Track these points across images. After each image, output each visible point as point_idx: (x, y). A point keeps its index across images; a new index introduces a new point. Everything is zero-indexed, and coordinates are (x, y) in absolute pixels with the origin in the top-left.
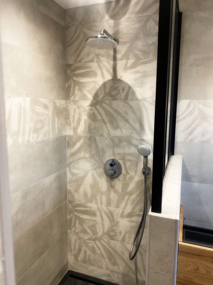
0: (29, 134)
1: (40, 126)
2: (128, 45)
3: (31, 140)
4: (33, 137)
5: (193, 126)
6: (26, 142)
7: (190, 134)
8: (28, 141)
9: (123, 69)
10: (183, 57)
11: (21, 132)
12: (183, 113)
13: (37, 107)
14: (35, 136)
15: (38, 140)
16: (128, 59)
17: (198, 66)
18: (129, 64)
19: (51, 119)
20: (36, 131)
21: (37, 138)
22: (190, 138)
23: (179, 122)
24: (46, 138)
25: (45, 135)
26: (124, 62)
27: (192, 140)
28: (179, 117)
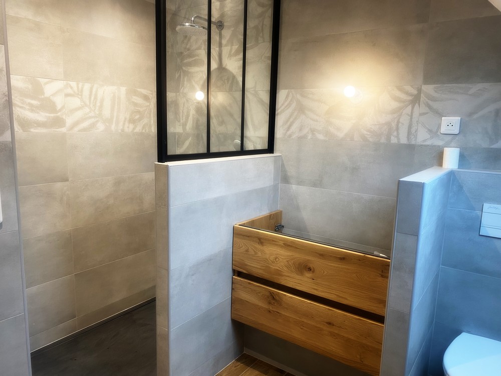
0: (124, 124)
1: (137, 117)
2: (233, 29)
3: (126, 130)
4: (128, 127)
5: (291, 120)
6: (120, 131)
7: (289, 128)
8: (123, 130)
9: (227, 56)
10: (282, 41)
11: (115, 119)
12: (282, 105)
13: (134, 97)
14: (131, 126)
15: (135, 131)
16: (232, 45)
17: (296, 51)
18: (233, 51)
19: (152, 111)
20: (132, 121)
21: (134, 129)
22: (289, 133)
23: (279, 116)
24: (145, 131)
25: (144, 127)
26: (229, 48)
27: (290, 136)
28: (278, 110)
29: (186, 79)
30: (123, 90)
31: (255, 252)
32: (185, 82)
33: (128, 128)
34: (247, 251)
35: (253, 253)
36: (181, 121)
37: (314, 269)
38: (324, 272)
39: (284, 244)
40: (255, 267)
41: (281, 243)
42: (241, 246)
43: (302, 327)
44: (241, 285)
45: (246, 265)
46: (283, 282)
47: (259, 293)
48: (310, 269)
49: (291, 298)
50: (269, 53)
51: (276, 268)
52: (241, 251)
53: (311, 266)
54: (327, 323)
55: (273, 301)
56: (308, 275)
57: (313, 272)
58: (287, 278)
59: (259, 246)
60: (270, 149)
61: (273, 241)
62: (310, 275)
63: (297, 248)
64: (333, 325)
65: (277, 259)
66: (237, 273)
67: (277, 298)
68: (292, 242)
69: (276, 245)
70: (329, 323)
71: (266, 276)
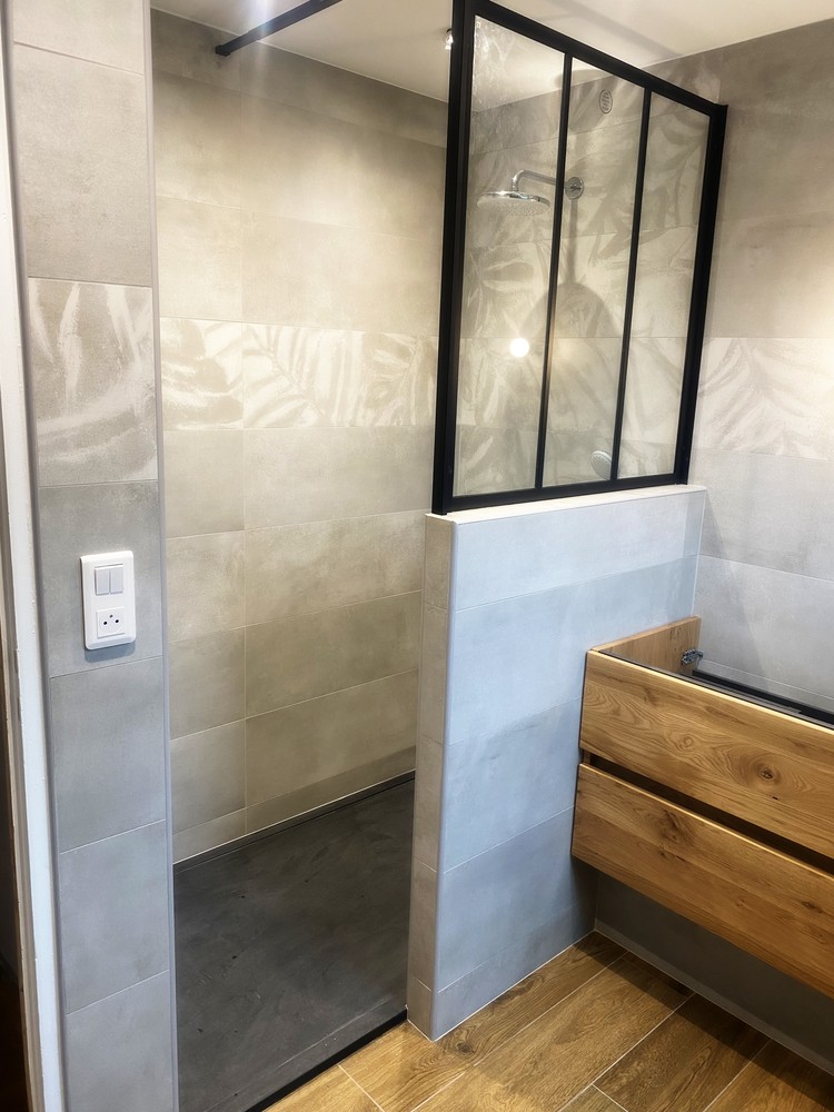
0: (356, 410)
1: (383, 394)
2: (604, 196)
3: (360, 422)
4: (364, 417)
5: (737, 408)
6: (347, 425)
7: (728, 428)
8: (353, 424)
9: (588, 257)
10: (724, 223)
11: (338, 401)
12: (716, 372)
13: (379, 352)
14: (371, 414)
15: (377, 424)
16: (601, 232)
17: (756, 247)
18: (603, 246)
19: (414, 380)
20: (373, 403)
21: (376, 419)
22: (727, 439)
23: (705, 398)
24: (398, 424)
25: (395, 416)
26: (593, 238)
27: (731, 446)
28: (704, 383)
29: (489, 307)
30: (358, 336)
31: (635, 717)
32: (488, 316)
33: (365, 419)
34: (616, 712)
35: (629, 719)
36: (474, 401)
37: (779, 775)
38: (805, 786)
39: (708, 708)
40: (634, 752)
41: (701, 706)
42: (601, 698)
43: (740, 903)
44: (598, 786)
45: (613, 744)
46: (700, 794)
47: (640, 809)
48: (768, 774)
49: (718, 832)
50: (689, 253)
51: (684, 760)
52: (601, 711)
53: (772, 767)
54: (804, 903)
55: (673, 833)
56: (763, 786)
57: (777, 782)
58: (711, 787)
59: (646, 707)
60: (680, 473)
61: (681, 698)
62: (770, 787)
63: (739, 722)
64: (821, 912)
65: (689, 742)
66: (588, 757)
67: (683, 827)
68: (729, 706)
69: (688, 707)
70: (811, 906)
71: (659, 774)
